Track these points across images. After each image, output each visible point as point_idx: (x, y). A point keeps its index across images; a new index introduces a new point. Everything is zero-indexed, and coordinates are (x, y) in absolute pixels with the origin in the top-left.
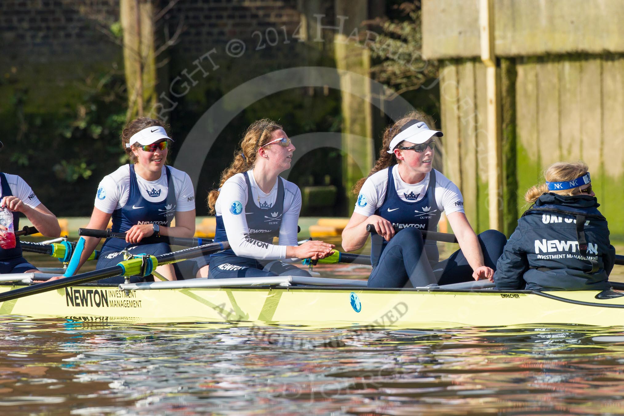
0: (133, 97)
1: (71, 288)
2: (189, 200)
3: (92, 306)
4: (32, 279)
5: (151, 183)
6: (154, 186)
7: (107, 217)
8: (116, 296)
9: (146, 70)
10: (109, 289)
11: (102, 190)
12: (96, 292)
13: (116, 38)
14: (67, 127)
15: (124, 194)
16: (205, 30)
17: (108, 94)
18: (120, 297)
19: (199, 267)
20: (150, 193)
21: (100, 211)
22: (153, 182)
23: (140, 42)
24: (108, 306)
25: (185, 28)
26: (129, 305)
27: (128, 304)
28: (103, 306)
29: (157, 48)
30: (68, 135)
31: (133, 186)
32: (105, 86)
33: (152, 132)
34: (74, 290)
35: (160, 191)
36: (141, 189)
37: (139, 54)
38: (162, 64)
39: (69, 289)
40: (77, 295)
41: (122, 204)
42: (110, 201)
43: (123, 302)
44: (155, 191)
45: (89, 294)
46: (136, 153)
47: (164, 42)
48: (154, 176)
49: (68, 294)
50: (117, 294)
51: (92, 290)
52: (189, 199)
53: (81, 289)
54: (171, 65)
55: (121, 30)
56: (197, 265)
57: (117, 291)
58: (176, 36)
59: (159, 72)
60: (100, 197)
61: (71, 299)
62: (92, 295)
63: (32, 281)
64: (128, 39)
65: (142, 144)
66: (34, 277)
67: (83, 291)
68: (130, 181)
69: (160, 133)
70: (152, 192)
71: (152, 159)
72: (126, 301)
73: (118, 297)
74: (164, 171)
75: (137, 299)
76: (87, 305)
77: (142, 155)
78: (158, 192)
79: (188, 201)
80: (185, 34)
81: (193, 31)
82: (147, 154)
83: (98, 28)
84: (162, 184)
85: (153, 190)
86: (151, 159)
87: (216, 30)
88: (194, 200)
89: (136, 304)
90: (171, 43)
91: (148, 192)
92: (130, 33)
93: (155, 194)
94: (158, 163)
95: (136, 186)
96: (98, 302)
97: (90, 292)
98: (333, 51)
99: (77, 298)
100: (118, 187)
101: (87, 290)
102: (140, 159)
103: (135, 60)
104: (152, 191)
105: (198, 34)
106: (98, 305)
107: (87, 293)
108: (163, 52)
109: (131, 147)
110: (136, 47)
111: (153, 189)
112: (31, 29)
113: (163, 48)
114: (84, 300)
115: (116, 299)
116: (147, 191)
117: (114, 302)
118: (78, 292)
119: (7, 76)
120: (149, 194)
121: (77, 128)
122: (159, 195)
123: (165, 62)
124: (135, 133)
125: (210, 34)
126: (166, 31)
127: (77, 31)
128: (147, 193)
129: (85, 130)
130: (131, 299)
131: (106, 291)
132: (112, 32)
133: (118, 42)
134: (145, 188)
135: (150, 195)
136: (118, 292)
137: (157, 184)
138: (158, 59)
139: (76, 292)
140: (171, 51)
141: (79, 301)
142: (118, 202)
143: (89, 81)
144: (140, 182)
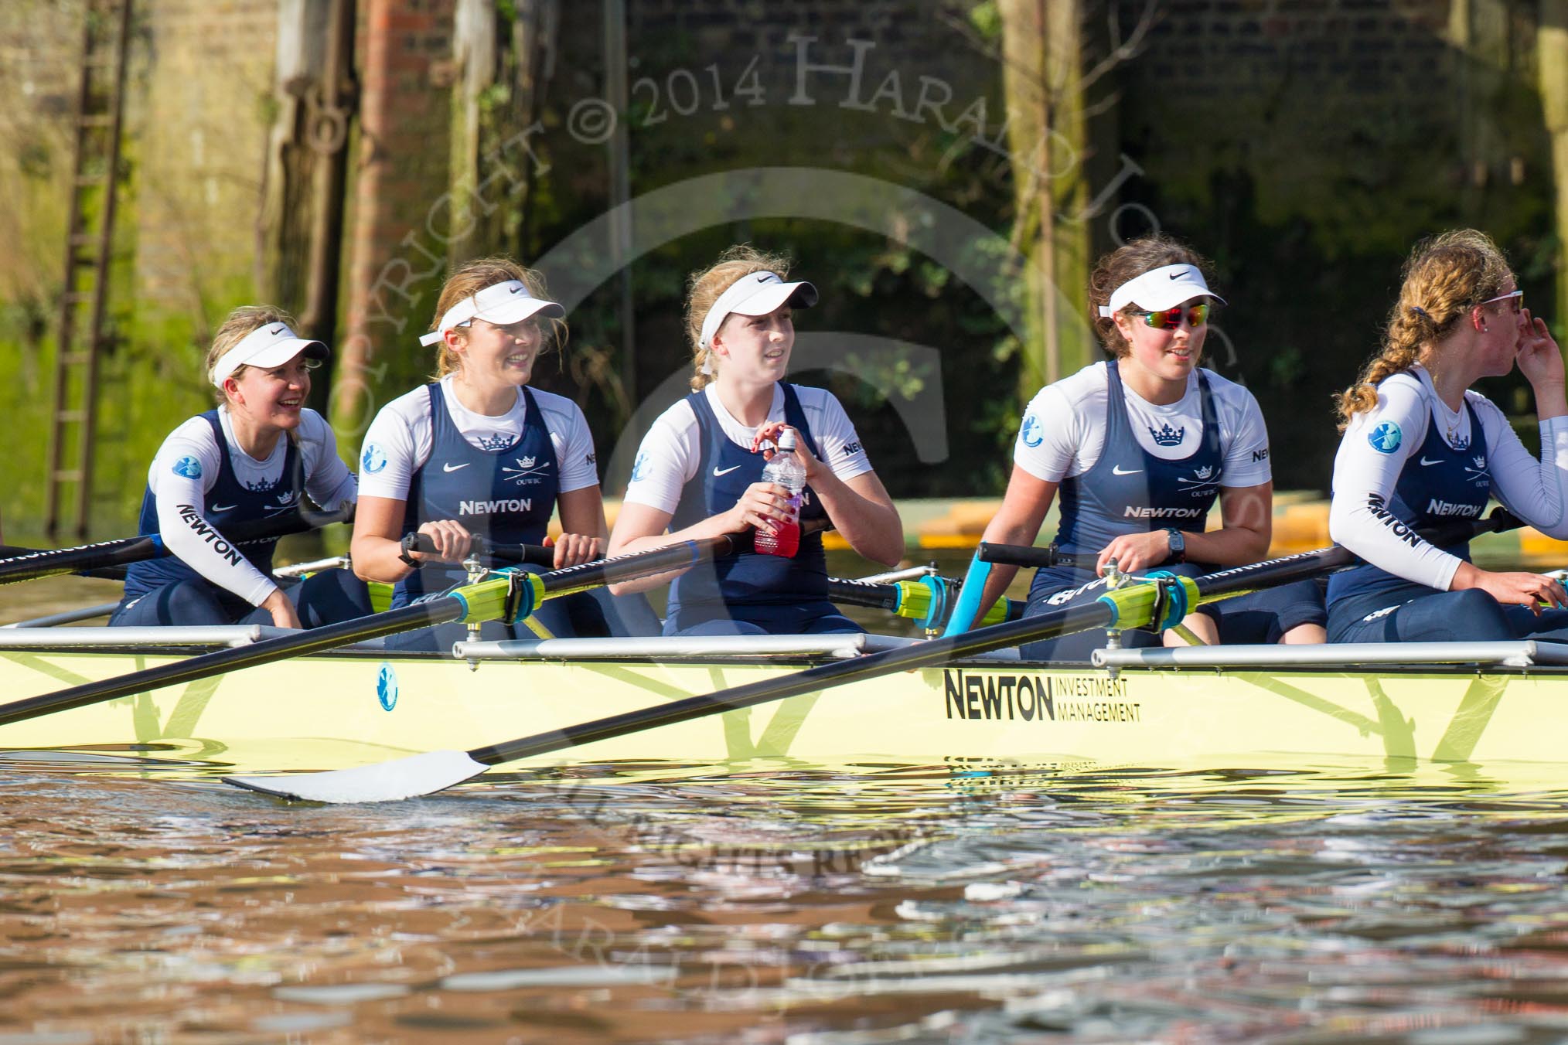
0: (1025, 192)
1: (960, 672)
2: (1257, 459)
3: (1011, 717)
4: (858, 649)
5: (1162, 411)
6: (1168, 417)
7: (1046, 494)
8: (1075, 693)
9: (1060, 122)
10: (1056, 675)
11: (1033, 422)
12: (1025, 682)
13: (986, 41)
14: (862, 268)
15: (1091, 436)
16: (1209, 18)
17: (965, 185)
18: (1085, 695)
19: (1283, 630)
20: (1157, 435)
21: (1029, 476)
22: (1167, 408)
23: (1046, 52)
24: (1053, 718)
25: (1161, 16)
26: (1107, 716)
27: (1105, 712)
28: (1041, 718)
29: (1087, 66)
30: (864, 288)
31: (1116, 414)
32: (957, 164)
33: (1173, 278)
34: (967, 678)
35: (1182, 431)
36: (1134, 423)
37: (1044, 81)
38: (1098, 109)
39: (954, 673)
40: (975, 689)
41: (1086, 462)
42: (1056, 453)
43: (1092, 707)
44: (1171, 430)
45: (1004, 689)
46: (1126, 333)
47: (1107, 52)
48: (1168, 393)
49: (949, 686)
50: (1078, 687)
51: (1014, 678)
52: (1257, 456)
53: (984, 674)
54: (1126, 109)
55: (997, 21)
56: (1278, 624)
57: (1078, 679)
58: (1138, 34)
59: (1093, 128)
60: (1030, 439)
61: (959, 701)
62: (1014, 689)
63: (858, 653)
64: (1014, 44)
65: (1146, 307)
66: (865, 643)
67: (990, 678)
68: (1109, 403)
69: (1191, 282)
70: (1164, 434)
71: (1168, 349)
72: (1101, 705)
73: (1080, 695)
74: (1193, 383)
75: (1129, 701)
76: (999, 716)
77: (1141, 336)
78: (1178, 434)
79: (1254, 461)
80: (1160, 30)
81: (1179, 22)
82: (1157, 334)
83: (939, 16)
84: (1190, 415)
85: (1166, 429)
86: (1165, 347)
87: (1236, 20)
88: (1268, 458)
89: (1125, 713)
90: (1124, 53)
91: (1153, 432)
92: (1021, 29)
93: (1171, 438)
94: (1182, 360)
95: (1122, 419)
96: (1027, 706)
97: (1007, 682)
98: (1534, 70)
99: (973, 697)
100: (1077, 418)
101: (1000, 678)
102: (1135, 347)
103: (1034, 98)
104: (1164, 430)
105: (1193, 29)
106: (1028, 715)
107: (1001, 684)
108: (1104, 78)
109: (1115, 315)
110: (1034, 62)
111: (1166, 425)
112: (770, 19)
113: (1104, 67)
114: (992, 701)
115: (1076, 700)
116: (1150, 429)
117: (1068, 707)
118: (977, 681)
119: (710, 138)
120: (1155, 438)
121: (887, 271)
122: (1180, 441)
123: (1111, 100)
124: (1128, 280)
125: (1221, 29)
126: (1113, 22)
127: (886, 22)
128: (1151, 436)
129: (906, 275)
130: (1115, 700)
131: (1049, 679)
132: (974, 27)
133: (989, 51)
134: (1147, 423)
135: (1159, 439)
136: (1080, 683)
137: (1176, 413)
138: (1090, 96)
139: (972, 681)
140: (1123, 74)
141: (978, 705)
142: (1074, 455)
143: (916, 151)
144: (1132, 406)
